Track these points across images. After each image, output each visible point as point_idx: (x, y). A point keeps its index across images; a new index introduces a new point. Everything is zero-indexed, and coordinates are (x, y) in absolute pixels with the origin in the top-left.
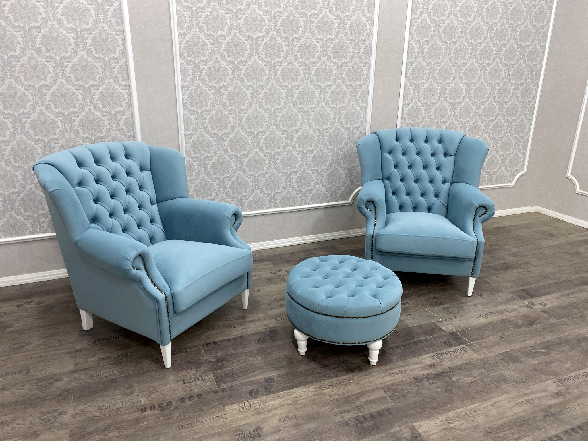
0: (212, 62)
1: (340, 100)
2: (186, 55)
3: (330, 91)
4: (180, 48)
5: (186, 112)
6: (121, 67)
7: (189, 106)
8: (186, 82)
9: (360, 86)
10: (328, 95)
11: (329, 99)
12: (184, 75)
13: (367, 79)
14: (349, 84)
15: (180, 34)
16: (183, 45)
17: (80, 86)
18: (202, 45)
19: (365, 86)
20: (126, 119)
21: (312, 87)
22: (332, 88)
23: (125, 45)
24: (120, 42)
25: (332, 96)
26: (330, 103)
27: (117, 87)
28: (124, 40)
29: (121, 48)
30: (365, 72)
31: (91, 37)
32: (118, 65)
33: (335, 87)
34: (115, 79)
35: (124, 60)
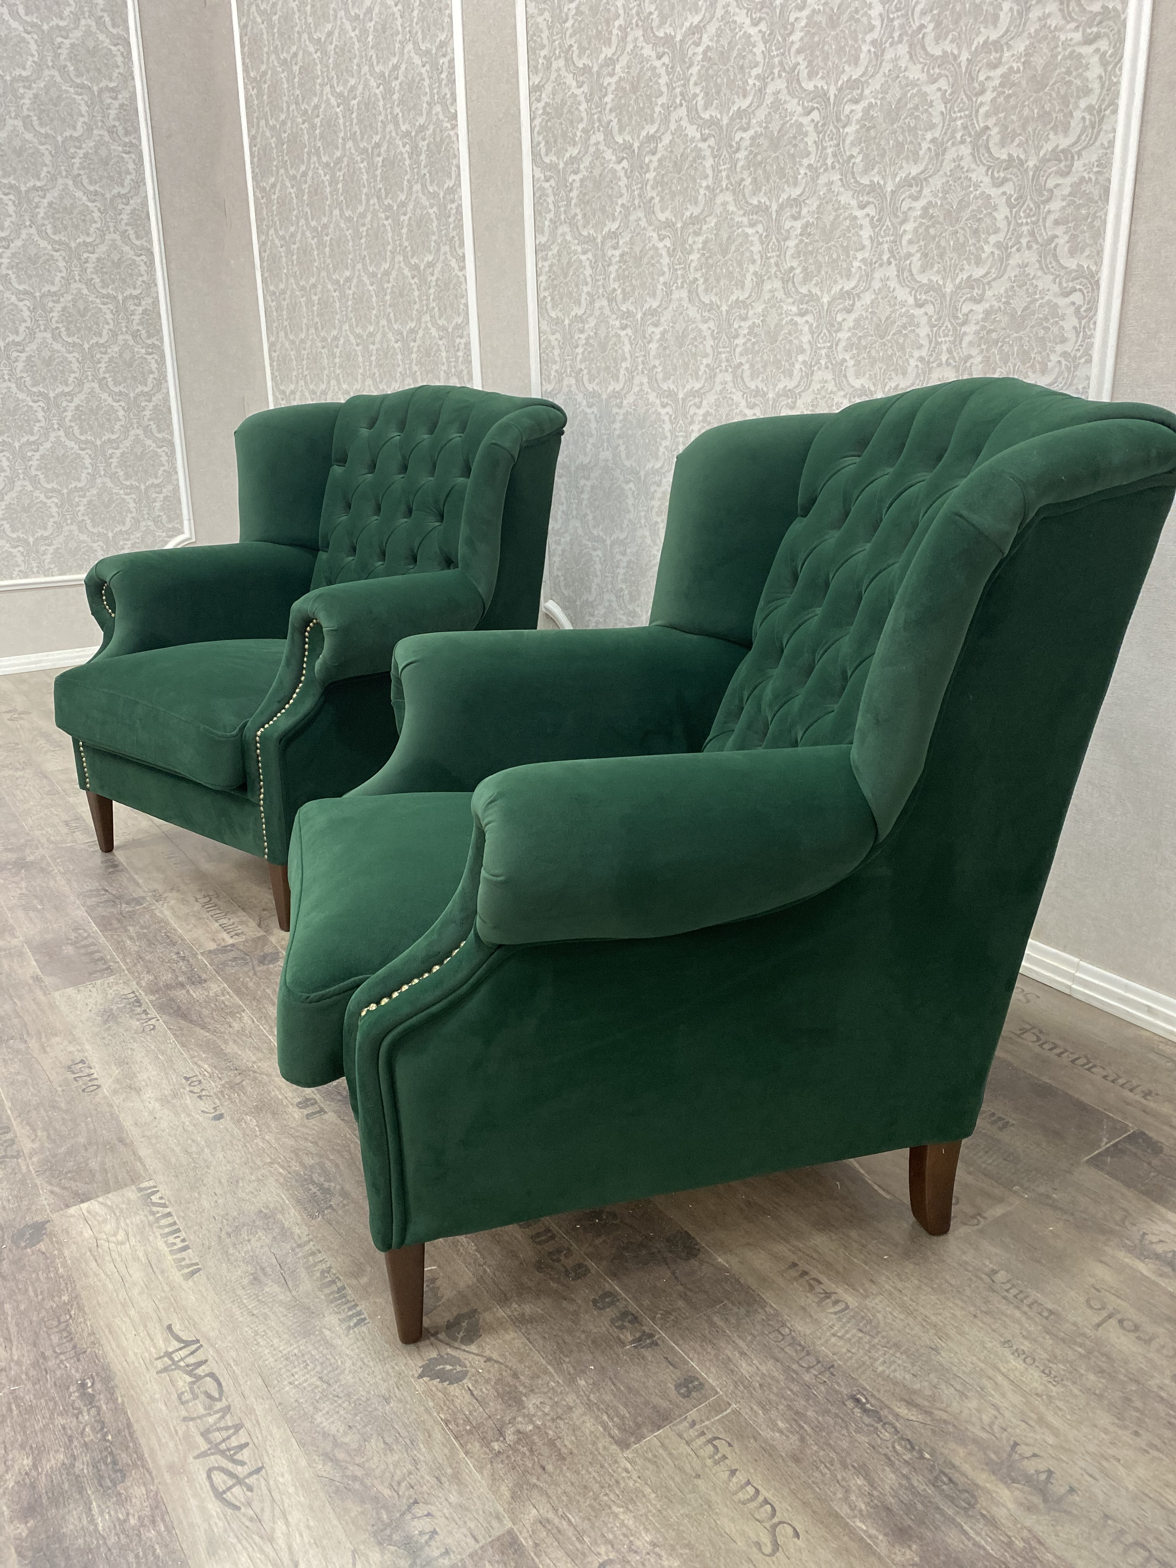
2: (543, 148)
4: (532, 131)
5: (544, 325)
7: (549, 306)
8: (542, 233)
12: (539, 213)
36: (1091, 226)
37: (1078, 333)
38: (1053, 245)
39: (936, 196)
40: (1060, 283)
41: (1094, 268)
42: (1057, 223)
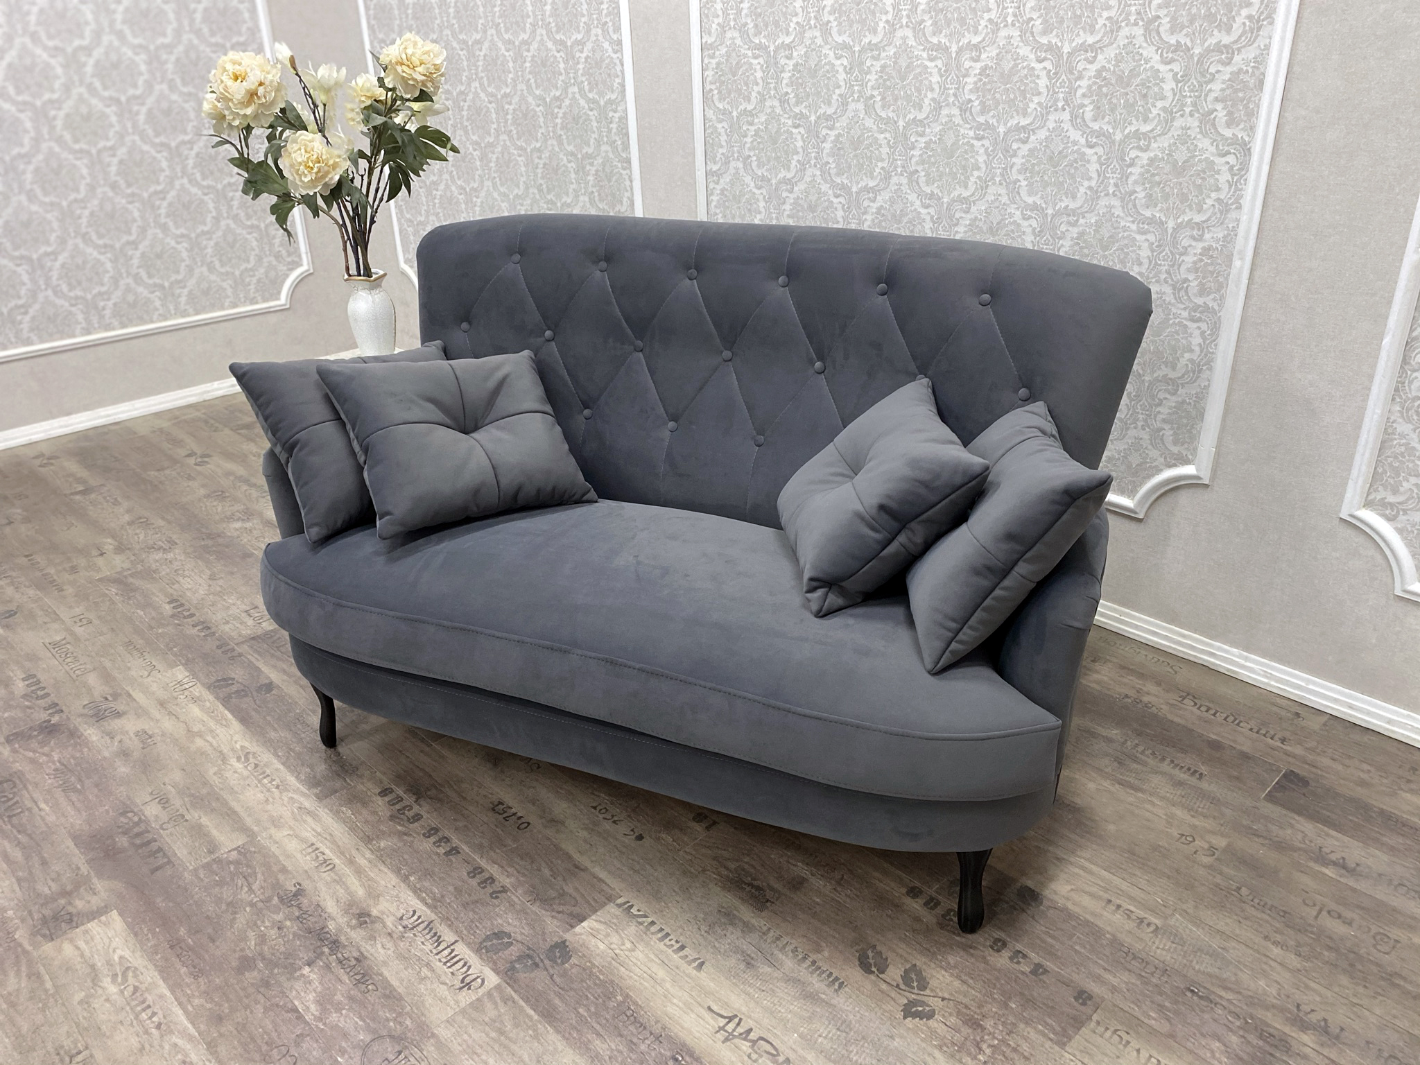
1: (1129, 107)
3: (1093, 68)
7: (716, 98)
8: (709, 34)
9: (1228, 51)
10: (1084, 83)
11: (1086, 102)
14: (1173, 42)
17: (561, 42)
19: (1251, 53)
20: (619, 120)
21: (1024, 51)
22: (1100, 57)
25: (1100, 87)
26: (1089, 115)
27: (606, 45)
33: (1111, 52)
34: (604, 28)
36: (1246, 107)
37: (1230, 187)
38: (1213, 116)
39: (1109, 62)
40: (1217, 146)
41: (1247, 139)
42: (1216, 100)
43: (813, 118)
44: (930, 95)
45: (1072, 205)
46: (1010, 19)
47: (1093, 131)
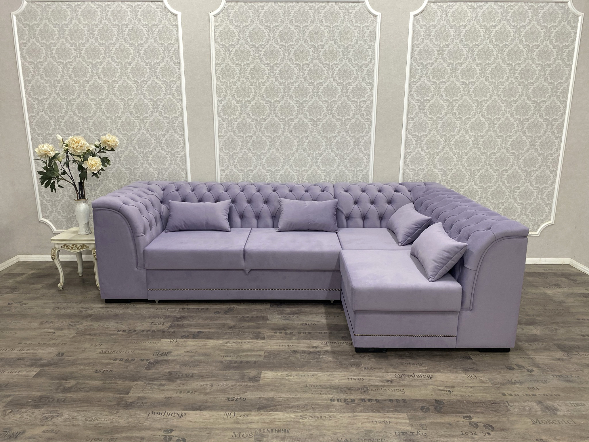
0: (240, 120)
1: (344, 148)
2: (222, 114)
3: (335, 141)
4: (218, 110)
5: (222, 154)
6: (179, 122)
7: (224, 150)
8: (222, 133)
9: (363, 137)
10: (333, 144)
11: (335, 147)
12: (221, 128)
13: (369, 131)
14: (352, 135)
15: (218, 101)
16: (220, 108)
17: (154, 134)
18: (233, 108)
19: (367, 137)
20: (181, 157)
21: (319, 137)
22: (337, 138)
23: (182, 109)
24: (180, 107)
25: (337, 144)
26: (335, 150)
27: (176, 135)
28: (182, 105)
29: (180, 110)
30: (367, 126)
31: (162, 104)
32: (178, 121)
33: (339, 137)
34: (175, 130)
35: (182, 118)
36: (368, 147)
37: (367, 162)
38: (361, 149)
39: (339, 140)
40: (363, 155)
41: (369, 153)
42: (362, 146)
43: (259, 154)
44: (295, 147)
45: (333, 169)
46: (315, 131)
47: (336, 153)
